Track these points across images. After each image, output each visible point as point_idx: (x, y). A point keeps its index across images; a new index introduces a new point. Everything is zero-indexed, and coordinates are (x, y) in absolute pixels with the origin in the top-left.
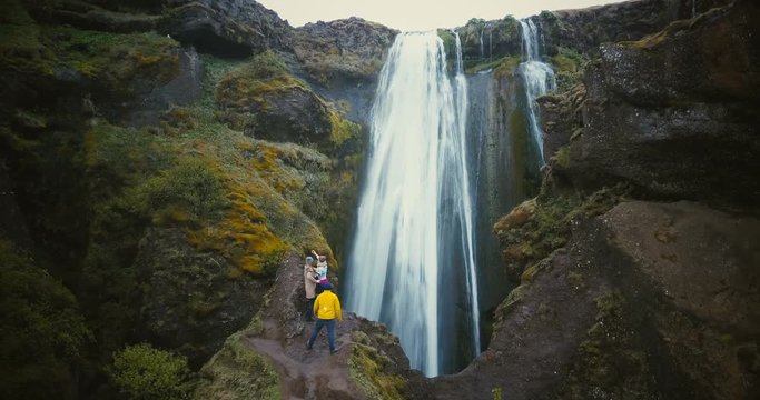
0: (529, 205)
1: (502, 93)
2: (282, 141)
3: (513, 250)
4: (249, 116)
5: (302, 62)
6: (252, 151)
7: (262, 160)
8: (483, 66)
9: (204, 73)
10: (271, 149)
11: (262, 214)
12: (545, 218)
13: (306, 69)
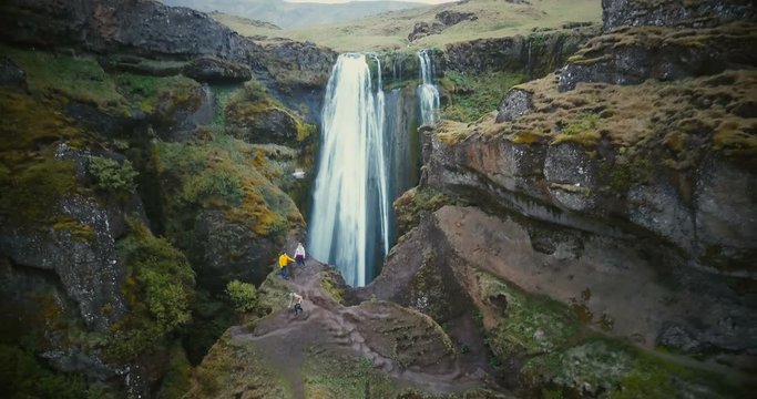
0: (412, 192)
1: (406, 108)
2: (266, 143)
3: (402, 218)
4: (245, 130)
5: (274, 77)
6: (250, 153)
7: (256, 159)
8: (396, 85)
9: (215, 102)
10: (261, 150)
11: (261, 198)
12: (420, 201)
13: (277, 84)
